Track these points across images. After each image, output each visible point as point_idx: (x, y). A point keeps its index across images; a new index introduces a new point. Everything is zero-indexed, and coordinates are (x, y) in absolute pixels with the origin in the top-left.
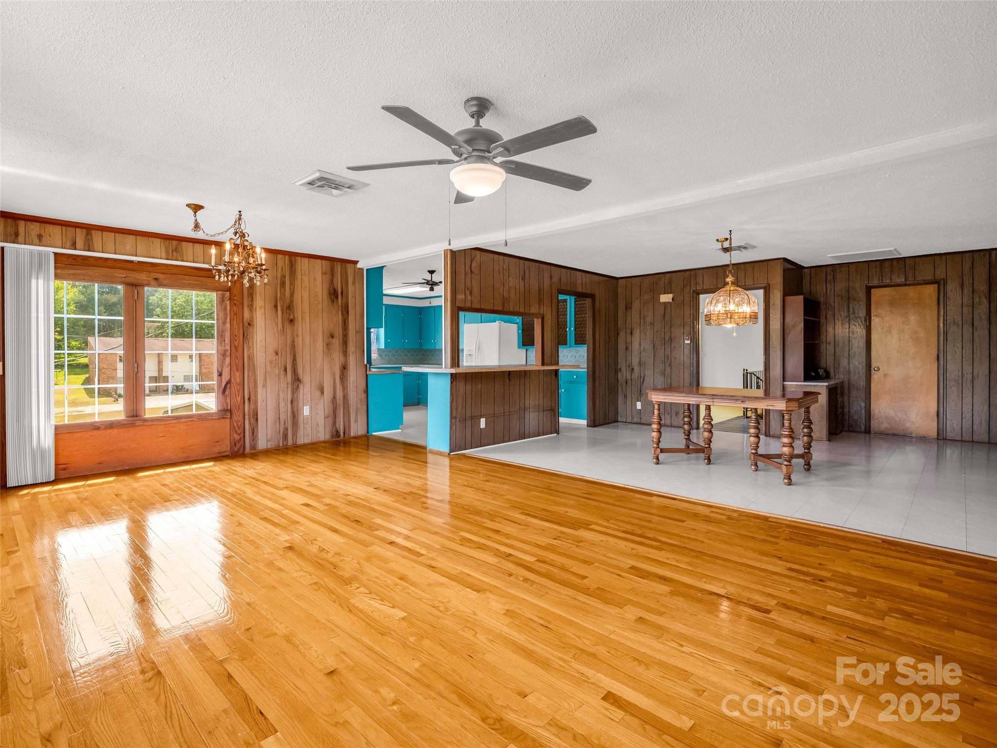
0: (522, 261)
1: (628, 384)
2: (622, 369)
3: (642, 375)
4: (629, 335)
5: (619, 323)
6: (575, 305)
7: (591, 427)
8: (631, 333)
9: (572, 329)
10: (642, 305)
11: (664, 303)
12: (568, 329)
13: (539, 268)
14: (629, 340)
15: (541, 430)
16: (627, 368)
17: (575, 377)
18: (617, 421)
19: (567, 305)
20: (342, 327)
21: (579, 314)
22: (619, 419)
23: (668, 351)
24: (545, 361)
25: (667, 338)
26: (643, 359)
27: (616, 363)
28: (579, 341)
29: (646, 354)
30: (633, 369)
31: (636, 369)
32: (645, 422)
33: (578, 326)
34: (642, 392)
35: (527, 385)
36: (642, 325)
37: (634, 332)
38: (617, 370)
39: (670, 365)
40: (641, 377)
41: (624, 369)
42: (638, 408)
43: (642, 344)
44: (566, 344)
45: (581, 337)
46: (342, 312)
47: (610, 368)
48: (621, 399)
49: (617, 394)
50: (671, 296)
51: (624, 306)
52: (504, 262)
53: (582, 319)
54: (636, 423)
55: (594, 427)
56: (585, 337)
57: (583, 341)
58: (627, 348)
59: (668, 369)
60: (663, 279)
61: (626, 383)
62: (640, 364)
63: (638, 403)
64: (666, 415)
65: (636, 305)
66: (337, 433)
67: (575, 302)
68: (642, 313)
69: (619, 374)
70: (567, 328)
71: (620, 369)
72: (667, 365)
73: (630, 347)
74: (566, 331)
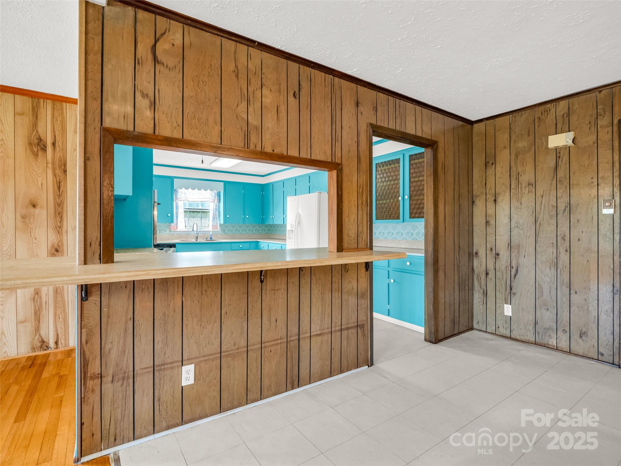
0: (294, 66)
1: (490, 276)
2: (480, 254)
3: (514, 264)
4: (491, 205)
5: (475, 187)
6: (411, 165)
7: (431, 342)
8: (495, 201)
9: (406, 197)
10: (513, 157)
11: (556, 149)
12: (400, 198)
13: (333, 85)
14: (491, 211)
15: (336, 365)
16: (488, 252)
17: (408, 263)
18: (472, 329)
19: (399, 166)
20: (54, 192)
21: (415, 177)
22: (475, 326)
23: (564, 229)
24: (345, 245)
25: (561, 207)
26: (515, 240)
27: (471, 244)
28: (416, 213)
29: (521, 232)
30: (498, 255)
31: (504, 254)
32: (518, 337)
33: (414, 194)
34: (513, 291)
35: (305, 291)
36: (513, 186)
37: (499, 200)
38: (472, 255)
39: (569, 250)
40: (512, 267)
41: (482, 253)
42: (506, 314)
43: (514, 216)
44: (398, 218)
45: (418, 208)
46: (54, 170)
47: (461, 252)
48: (477, 297)
49: (471, 289)
50: (571, 135)
51: (484, 162)
52: (249, 56)
53: (419, 184)
54: (502, 336)
55: (436, 343)
56: (423, 208)
57: (420, 213)
58: (487, 222)
59: (564, 258)
60: (553, 111)
61: (487, 274)
62: (510, 246)
63: (506, 306)
64: (560, 333)
65: (504, 157)
66: (44, 344)
67: (410, 161)
68: (514, 169)
69: (475, 260)
70: (399, 196)
71: (477, 253)
72: (562, 250)
73: (492, 222)
74: (398, 201)
